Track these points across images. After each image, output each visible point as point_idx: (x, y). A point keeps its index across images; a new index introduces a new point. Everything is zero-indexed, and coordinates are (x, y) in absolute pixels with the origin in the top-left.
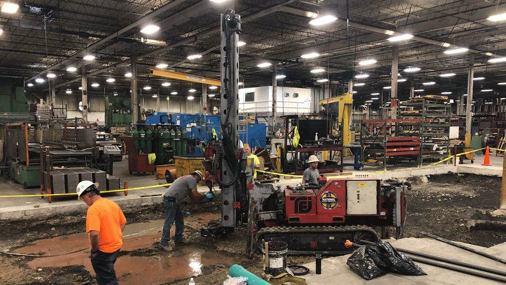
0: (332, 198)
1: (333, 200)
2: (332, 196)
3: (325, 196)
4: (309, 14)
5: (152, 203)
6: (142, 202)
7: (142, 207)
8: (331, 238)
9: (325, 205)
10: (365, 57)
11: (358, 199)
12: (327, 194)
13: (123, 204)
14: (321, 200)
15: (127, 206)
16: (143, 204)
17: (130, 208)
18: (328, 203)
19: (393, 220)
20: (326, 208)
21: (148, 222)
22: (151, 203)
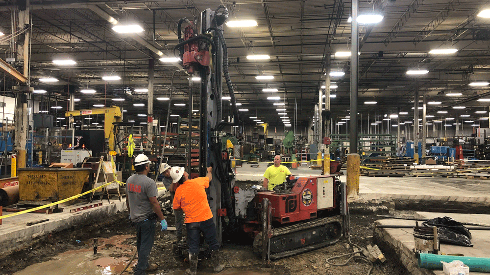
0: (309, 195)
1: (310, 196)
2: (309, 193)
3: (305, 194)
4: (112, 20)
5: (43, 233)
6: (33, 232)
7: (34, 239)
8: (314, 233)
9: (305, 202)
10: (109, 72)
11: (324, 194)
12: (306, 191)
13: (13, 239)
14: (303, 197)
15: (18, 240)
16: (35, 235)
17: (21, 242)
18: (307, 200)
19: (340, 211)
20: (305, 205)
21: (51, 259)
22: (41, 233)
